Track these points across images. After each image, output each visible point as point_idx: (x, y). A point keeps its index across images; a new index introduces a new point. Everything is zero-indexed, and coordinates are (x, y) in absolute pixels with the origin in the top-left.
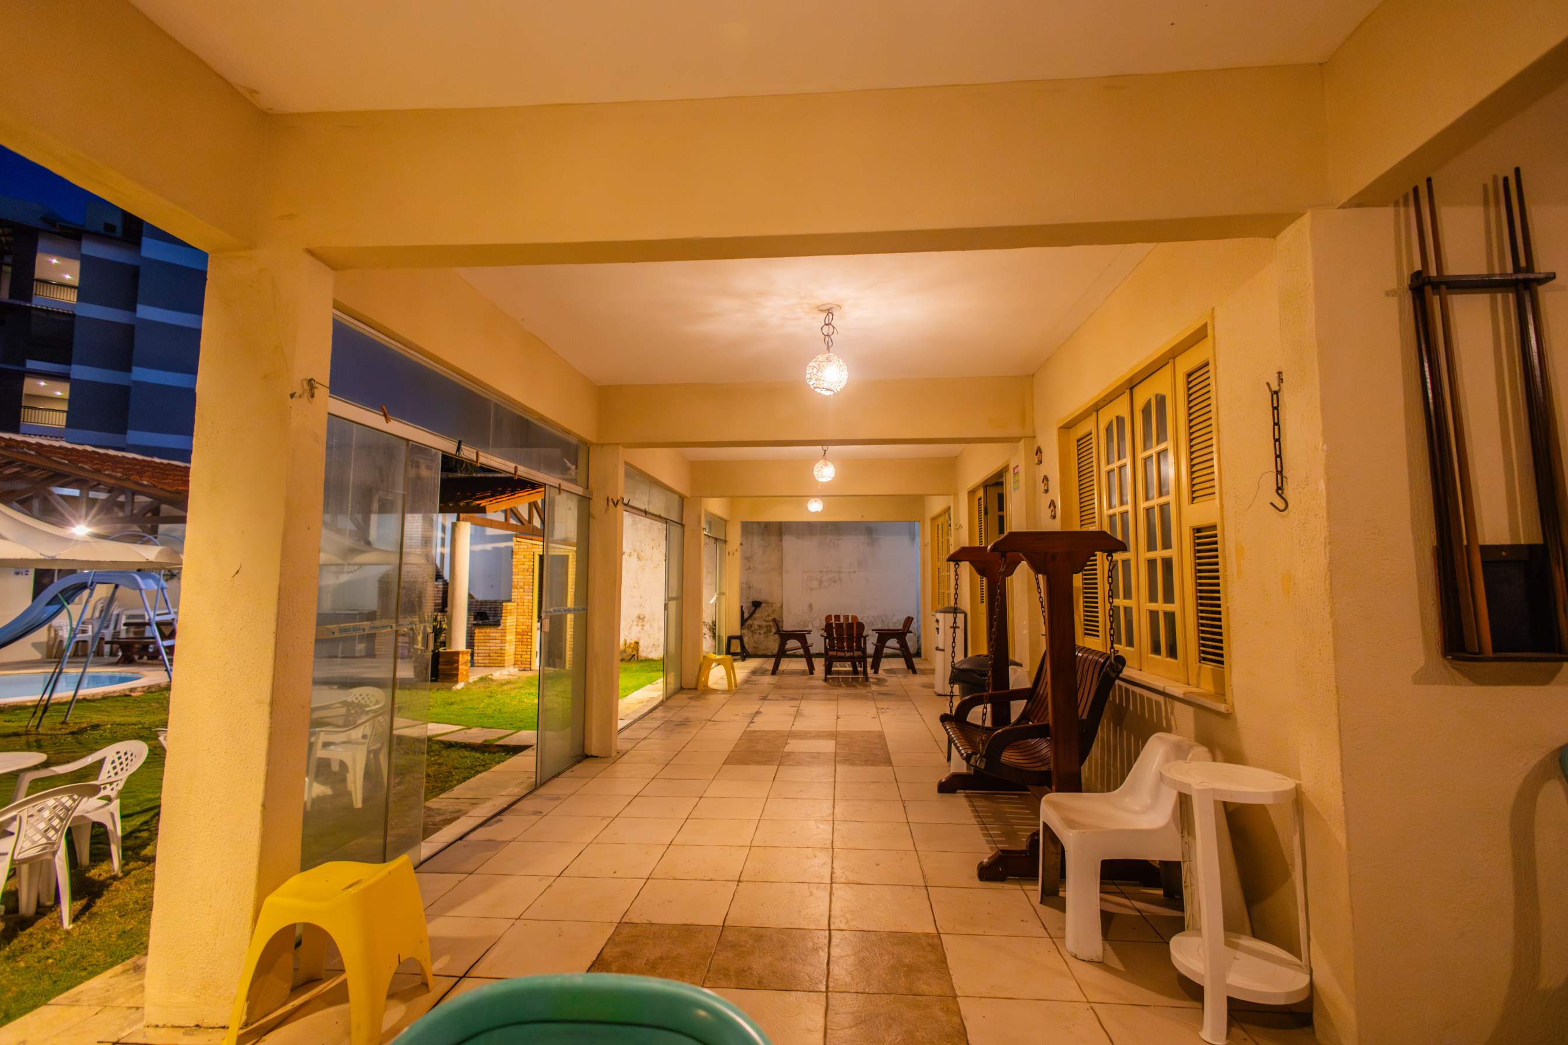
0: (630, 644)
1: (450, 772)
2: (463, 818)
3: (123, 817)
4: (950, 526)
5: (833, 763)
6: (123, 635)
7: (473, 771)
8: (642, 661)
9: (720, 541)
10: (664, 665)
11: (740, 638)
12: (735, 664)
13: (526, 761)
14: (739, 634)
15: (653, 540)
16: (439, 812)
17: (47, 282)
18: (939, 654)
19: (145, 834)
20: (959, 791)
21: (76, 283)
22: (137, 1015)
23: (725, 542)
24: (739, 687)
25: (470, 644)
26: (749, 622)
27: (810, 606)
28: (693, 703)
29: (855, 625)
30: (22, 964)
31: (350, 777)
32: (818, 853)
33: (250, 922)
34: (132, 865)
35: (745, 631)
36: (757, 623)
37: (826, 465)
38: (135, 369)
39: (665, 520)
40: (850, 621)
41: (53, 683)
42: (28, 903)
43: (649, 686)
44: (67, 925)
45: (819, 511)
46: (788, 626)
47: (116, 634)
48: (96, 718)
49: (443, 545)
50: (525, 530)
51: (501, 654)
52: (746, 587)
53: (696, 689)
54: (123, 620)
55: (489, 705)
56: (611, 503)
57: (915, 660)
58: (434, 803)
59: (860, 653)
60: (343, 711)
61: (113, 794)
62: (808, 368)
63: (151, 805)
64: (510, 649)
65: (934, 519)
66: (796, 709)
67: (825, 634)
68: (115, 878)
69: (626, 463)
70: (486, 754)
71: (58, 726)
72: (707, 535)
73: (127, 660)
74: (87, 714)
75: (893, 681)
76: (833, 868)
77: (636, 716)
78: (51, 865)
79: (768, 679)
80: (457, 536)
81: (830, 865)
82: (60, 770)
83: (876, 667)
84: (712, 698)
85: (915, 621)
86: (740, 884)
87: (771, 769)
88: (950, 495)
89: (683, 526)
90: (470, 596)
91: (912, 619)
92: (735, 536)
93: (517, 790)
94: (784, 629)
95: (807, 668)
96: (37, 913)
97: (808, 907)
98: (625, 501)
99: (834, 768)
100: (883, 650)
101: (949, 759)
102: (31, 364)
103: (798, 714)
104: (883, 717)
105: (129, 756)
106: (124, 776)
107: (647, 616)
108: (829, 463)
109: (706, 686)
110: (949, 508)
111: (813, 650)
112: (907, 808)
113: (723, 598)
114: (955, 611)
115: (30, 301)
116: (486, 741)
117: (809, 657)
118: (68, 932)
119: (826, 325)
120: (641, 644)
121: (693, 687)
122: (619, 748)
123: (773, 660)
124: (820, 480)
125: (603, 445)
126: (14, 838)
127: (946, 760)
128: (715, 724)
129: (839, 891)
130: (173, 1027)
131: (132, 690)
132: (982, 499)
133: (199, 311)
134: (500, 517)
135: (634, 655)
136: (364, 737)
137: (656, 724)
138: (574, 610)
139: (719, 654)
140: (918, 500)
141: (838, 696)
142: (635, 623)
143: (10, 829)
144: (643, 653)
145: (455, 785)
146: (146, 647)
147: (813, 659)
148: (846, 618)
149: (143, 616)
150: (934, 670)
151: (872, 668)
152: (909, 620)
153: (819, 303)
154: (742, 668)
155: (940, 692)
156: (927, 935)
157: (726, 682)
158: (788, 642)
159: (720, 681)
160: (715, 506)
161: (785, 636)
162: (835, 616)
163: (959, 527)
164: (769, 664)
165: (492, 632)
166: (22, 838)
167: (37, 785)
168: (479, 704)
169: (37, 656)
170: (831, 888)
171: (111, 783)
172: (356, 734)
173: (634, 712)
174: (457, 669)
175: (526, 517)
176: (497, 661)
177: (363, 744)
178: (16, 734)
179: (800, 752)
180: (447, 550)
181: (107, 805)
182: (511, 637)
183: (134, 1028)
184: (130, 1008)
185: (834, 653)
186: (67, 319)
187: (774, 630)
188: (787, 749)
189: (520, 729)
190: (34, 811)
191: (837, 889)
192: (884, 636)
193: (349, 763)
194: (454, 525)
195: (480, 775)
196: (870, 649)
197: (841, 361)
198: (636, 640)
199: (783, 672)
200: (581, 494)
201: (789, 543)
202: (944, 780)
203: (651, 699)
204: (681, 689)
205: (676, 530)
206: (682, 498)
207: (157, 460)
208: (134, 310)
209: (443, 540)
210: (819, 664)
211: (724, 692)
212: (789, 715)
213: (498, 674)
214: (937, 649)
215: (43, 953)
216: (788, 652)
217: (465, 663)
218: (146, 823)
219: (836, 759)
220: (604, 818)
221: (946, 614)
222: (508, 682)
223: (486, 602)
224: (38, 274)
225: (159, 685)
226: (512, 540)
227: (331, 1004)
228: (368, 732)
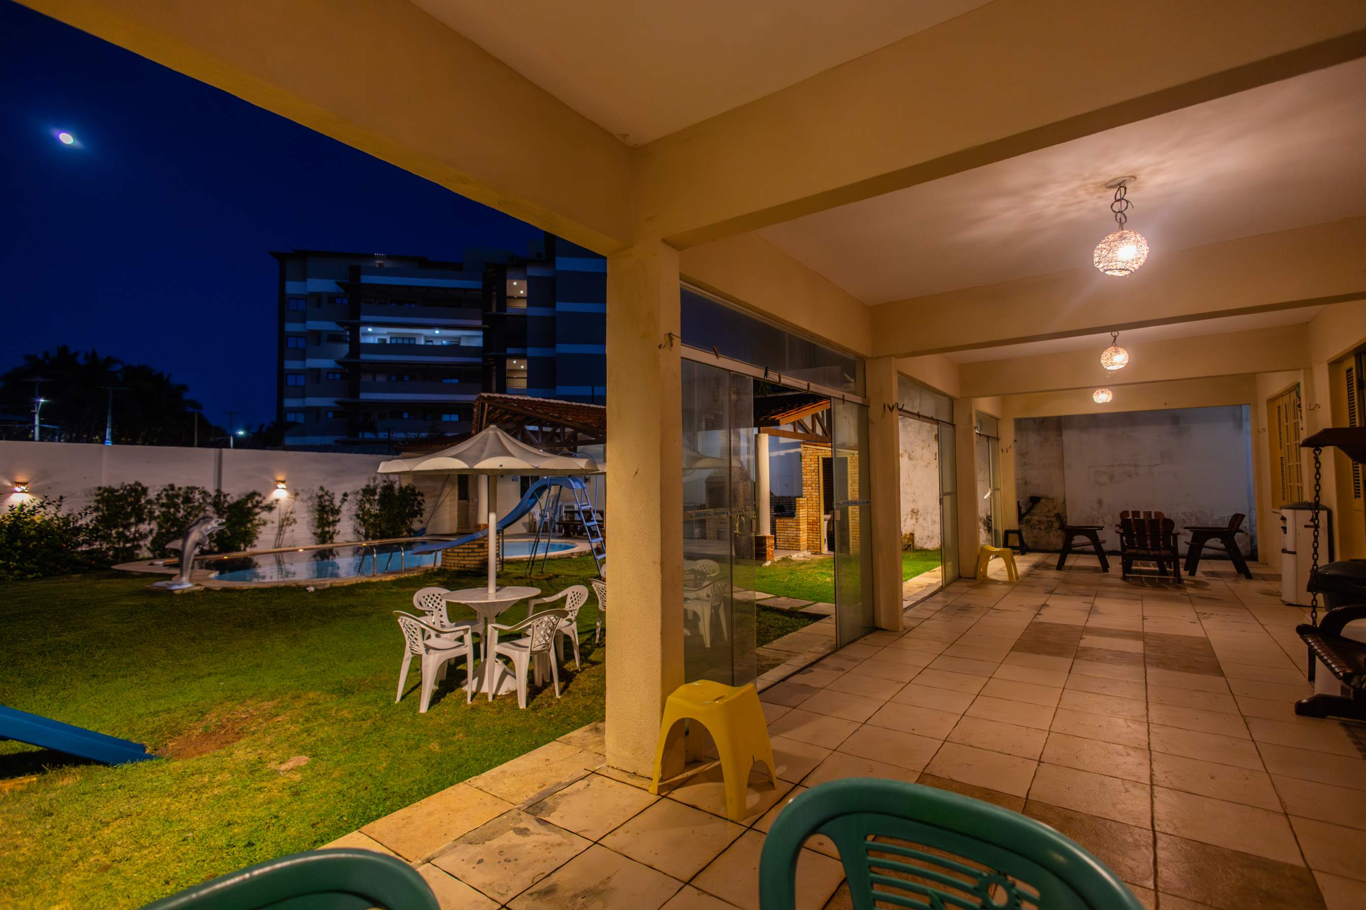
0: (906, 535)
1: (768, 630)
2: (782, 666)
3: (579, 634)
4: (1299, 406)
5: (1143, 665)
6: (564, 519)
7: (784, 631)
8: (917, 551)
9: (992, 438)
10: (941, 555)
11: (1019, 532)
12: (1015, 557)
13: (827, 628)
14: (1016, 528)
15: (923, 441)
16: (766, 658)
17: (512, 298)
18: (1288, 559)
19: (589, 647)
20: (1329, 717)
21: (526, 295)
22: (601, 758)
23: (998, 439)
24: (1020, 579)
25: (773, 531)
26: (1026, 518)
27: (1100, 502)
28: (973, 591)
29: (1161, 521)
30: (540, 714)
31: (701, 624)
32: (1131, 752)
33: (659, 711)
34: (585, 665)
35: (1022, 526)
36: (1036, 518)
37: (1117, 352)
38: (558, 346)
39: (937, 422)
40: (1153, 517)
41: (536, 545)
42: (539, 679)
43: (926, 573)
44: (558, 696)
45: (1108, 401)
46: (1073, 520)
47: (561, 518)
48: (557, 571)
49: (748, 453)
50: (810, 438)
51: (797, 539)
52: (1022, 483)
53: (975, 578)
54: (564, 510)
55: (791, 580)
56: (887, 408)
57: (1248, 563)
58: (760, 651)
59: (1168, 552)
60: (692, 577)
61: (573, 618)
62: (1095, 251)
63: (590, 628)
64: (804, 536)
65: (1271, 401)
66: (1090, 605)
67: (1121, 531)
68: (577, 671)
69: (899, 373)
70: (793, 619)
71: (540, 574)
72: (980, 435)
73: (567, 536)
74: (553, 568)
75: (1217, 585)
76: (1152, 770)
77: (919, 598)
78: (547, 657)
79: (1053, 574)
80: (759, 445)
81: (1148, 766)
82: (547, 600)
83: (1192, 569)
84: (992, 587)
85: (1246, 519)
86: (1041, 764)
87: (1066, 662)
88: (1300, 369)
89: (954, 426)
90: (771, 494)
91: (1243, 516)
92: (1008, 434)
93: (822, 649)
94: (1068, 524)
95: (1100, 565)
96: (543, 685)
97: (1124, 803)
98: (900, 407)
99: (1144, 669)
100: (1201, 551)
101: (1312, 678)
102: (510, 351)
103: (1092, 611)
104: (1207, 623)
105: (579, 595)
106: (577, 607)
107: (920, 510)
108: (1121, 350)
109: (985, 575)
110: (1298, 385)
111: (1105, 547)
112: (1250, 725)
113: (998, 493)
114: (1315, 506)
115: (505, 311)
116: (792, 608)
117: (1102, 555)
118: (559, 700)
119: (1117, 201)
120: (916, 535)
121: (972, 576)
122: (905, 625)
123: (1058, 555)
124: (1109, 368)
125: (877, 358)
126: (530, 638)
127: (1306, 680)
128: (997, 613)
129: (1162, 795)
130: (621, 770)
131: (572, 554)
132: (1354, 371)
133: (603, 301)
134: (789, 428)
135: (910, 545)
136: (708, 596)
137: (939, 607)
138: (860, 503)
139: (996, 546)
140: (1248, 380)
141: (1142, 596)
142: (909, 516)
143: (528, 633)
144: (919, 543)
145: (773, 640)
146: (576, 526)
147: (1107, 556)
148: (1148, 514)
149: (573, 507)
150: (1280, 575)
151: (1185, 570)
152: (1238, 518)
153: (1108, 179)
154: (1024, 561)
155: (1292, 600)
156: (1293, 867)
157: (1006, 573)
158: (1075, 538)
159: (1000, 573)
160: (986, 405)
161: (1070, 532)
162: (1133, 512)
163: (1314, 408)
164: (1054, 560)
165: (790, 522)
166: (534, 639)
167: (538, 608)
168: (783, 578)
169: (524, 531)
170: (1152, 789)
171: (571, 611)
172: (703, 593)
173: (915, 594)
174: (765, 550)
175: (811, 427)
176: (794, 546)
177: (708, 601)
178: (521, 578)
179: (1100, 649)
180: (752, 457)
181: (570, 624)
182: (804, 526)
183: (602, 766)
184: (596, 753)
185: (1135, 551)
186: (521, 319)
187: (1056, 525)
188: (1083, 643)
189: (817, 601)
190: (538, 623)
191: (1159, 792)
192: (1201, 535)
193: (700, 613)
194: (756, 436)
195: (790, 634)
196: (1183, 547)
197: (1138, 235)
198: (911, 531)
199: (1070, 568)
200: (860, 402)
201: (1070, 437)
202: (1304, 701)
203: (930, 585)
204: (959, 578)
205: (947, 430)
206: (952, 400)
207: (574, 404)
208: (554, 306)
209: (748, 448)
210: (1116, 564)
211: (1004, 583)
212: (1082, 610)
213: (795, 556)
214: (1284, 551)
215: (549, 710)
216: (1073, 549)
217: (771, 546)
218: (588, 639)
219: (1145, 661)
220: (898, 682)
221: (1298, 512)
222: (804, 563)
223: (782, 497)
224: (509, 293)
225: (585, 552)
226: (799, 447)
227: (710, 780)
228: (709, 593)
